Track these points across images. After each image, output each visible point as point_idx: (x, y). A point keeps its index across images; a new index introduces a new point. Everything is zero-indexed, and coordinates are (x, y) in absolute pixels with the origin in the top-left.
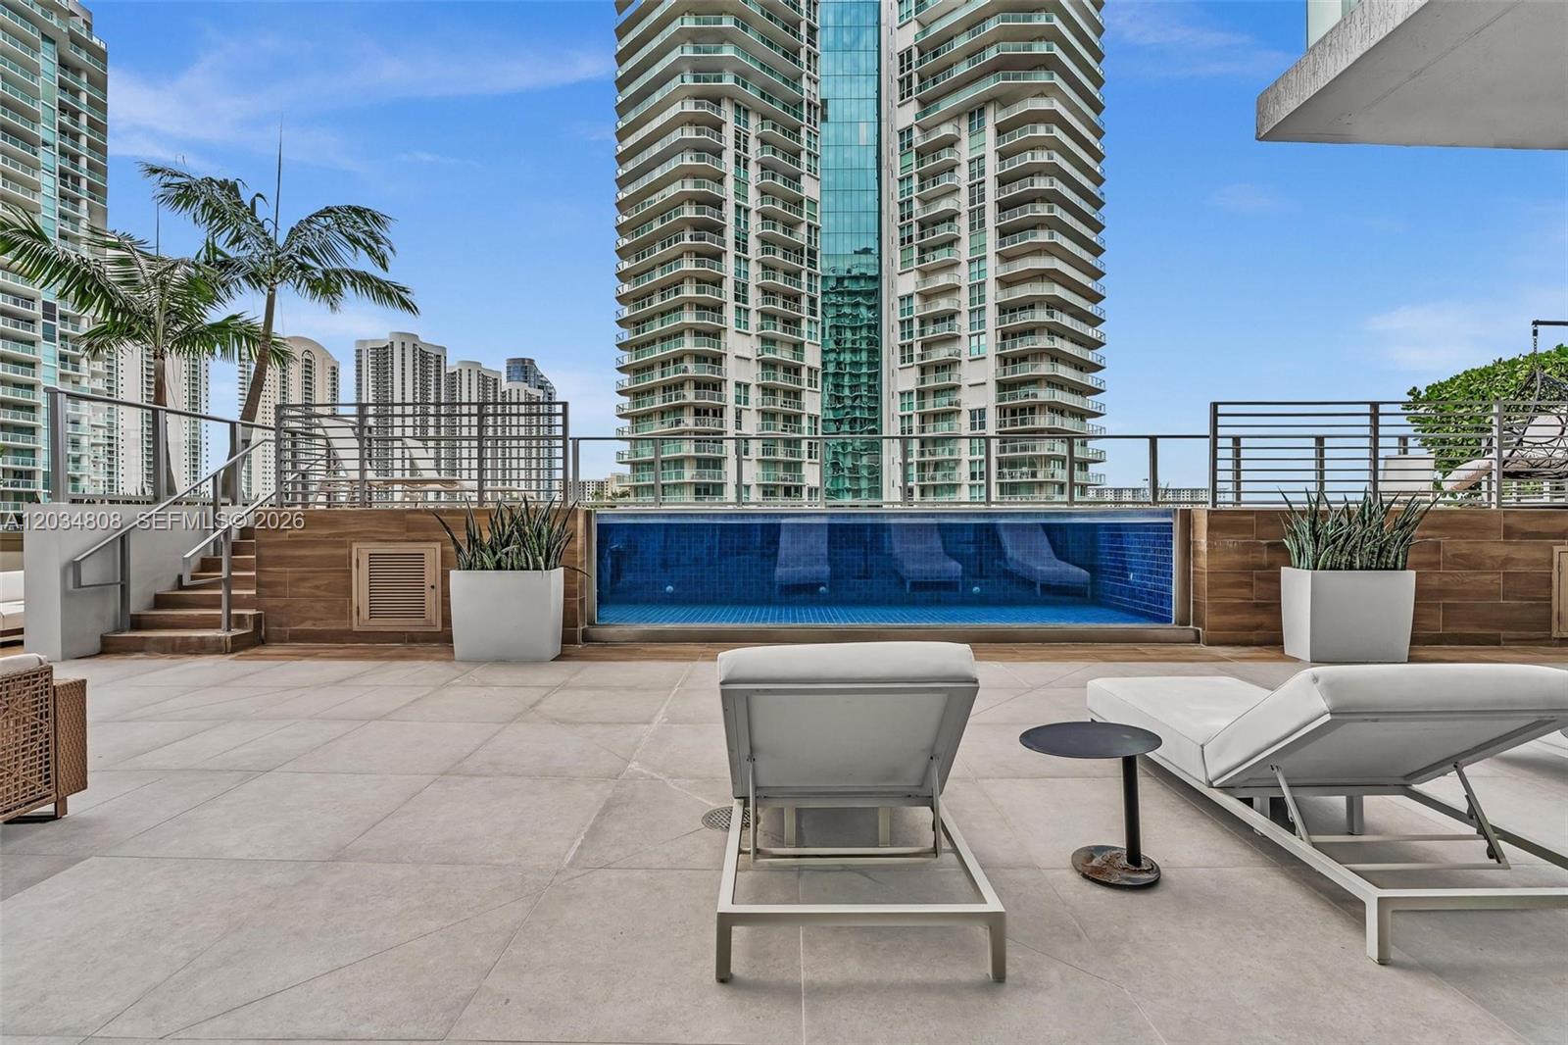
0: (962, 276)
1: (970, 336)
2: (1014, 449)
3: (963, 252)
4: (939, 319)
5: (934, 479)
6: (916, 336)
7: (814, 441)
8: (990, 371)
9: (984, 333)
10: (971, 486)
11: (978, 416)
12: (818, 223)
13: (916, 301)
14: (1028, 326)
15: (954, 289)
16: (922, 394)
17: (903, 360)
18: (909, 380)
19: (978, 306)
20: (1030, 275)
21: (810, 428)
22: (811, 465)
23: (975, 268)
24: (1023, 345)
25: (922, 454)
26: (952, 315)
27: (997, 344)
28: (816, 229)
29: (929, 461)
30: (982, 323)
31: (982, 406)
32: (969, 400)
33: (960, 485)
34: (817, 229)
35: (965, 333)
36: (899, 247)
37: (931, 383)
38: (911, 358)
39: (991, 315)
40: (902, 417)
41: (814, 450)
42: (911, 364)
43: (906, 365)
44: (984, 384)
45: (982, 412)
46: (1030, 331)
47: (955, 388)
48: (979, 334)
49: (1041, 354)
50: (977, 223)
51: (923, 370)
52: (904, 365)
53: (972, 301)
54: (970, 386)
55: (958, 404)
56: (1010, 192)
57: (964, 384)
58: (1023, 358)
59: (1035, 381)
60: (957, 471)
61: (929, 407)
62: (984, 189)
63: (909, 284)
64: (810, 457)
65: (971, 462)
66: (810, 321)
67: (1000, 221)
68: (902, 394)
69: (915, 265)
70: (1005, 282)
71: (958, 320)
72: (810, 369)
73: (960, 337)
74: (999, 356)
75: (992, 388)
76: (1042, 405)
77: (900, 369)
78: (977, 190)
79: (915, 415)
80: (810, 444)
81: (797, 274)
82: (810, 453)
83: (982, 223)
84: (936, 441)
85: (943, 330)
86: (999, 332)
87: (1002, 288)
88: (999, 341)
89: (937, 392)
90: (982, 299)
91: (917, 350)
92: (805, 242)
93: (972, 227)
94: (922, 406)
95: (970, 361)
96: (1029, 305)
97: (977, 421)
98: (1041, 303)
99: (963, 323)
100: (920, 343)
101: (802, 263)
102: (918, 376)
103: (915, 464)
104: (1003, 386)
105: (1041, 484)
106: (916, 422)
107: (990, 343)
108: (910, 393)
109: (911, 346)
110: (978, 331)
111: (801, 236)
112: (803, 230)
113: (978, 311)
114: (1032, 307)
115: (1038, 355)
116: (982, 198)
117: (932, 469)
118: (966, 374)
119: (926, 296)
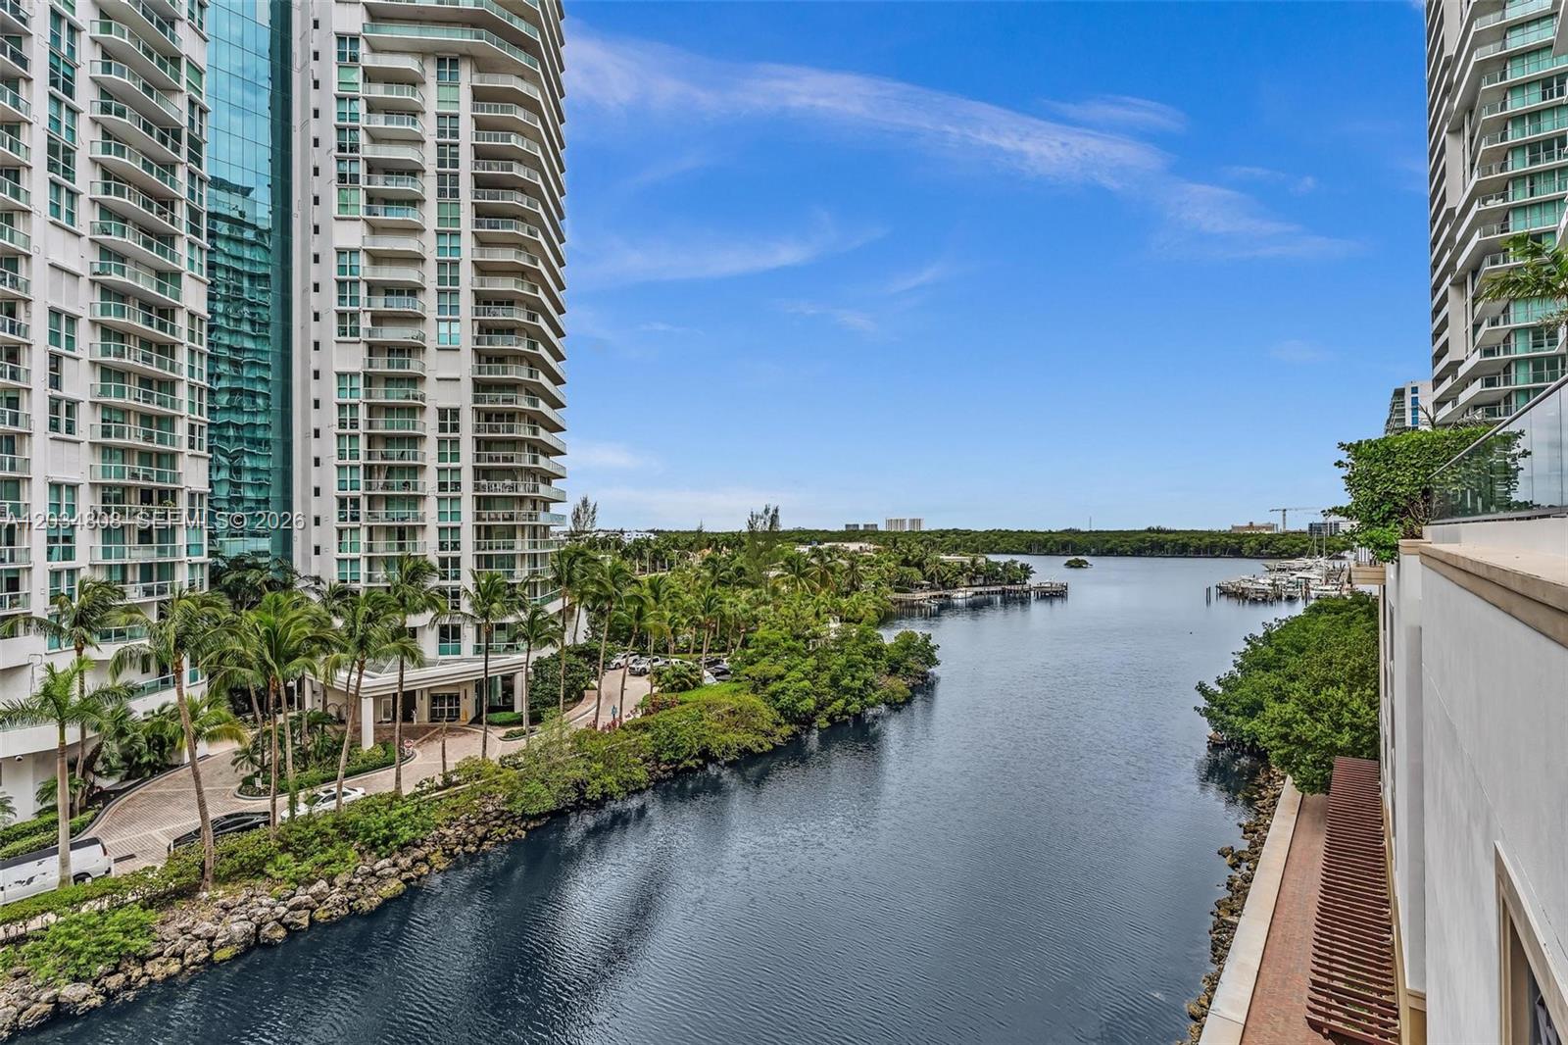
0: (427, 245)
1: (438, 320)
2: (490, 459)
3: (429, 216)
4: (391, 289)
5: (386, 486)
6: (363, 305)
7: (198, 424)
8: (464, 366)
9: (458, 321)
10: (440, 499)
11: (449, 418)
12: (204, 101)
13: (363, 260)
14: (509, 325)
15: (417, 259)
16: (369, 380)
17: (342, 332)
18: (354, 359)
19: (448, 287)
20: (508, 268)
21: (192, 404)
22: (195, 460)
23: (446, 242)
24: (500, 344)
25: (370, 456)
26: (414, 290)
27: (474, 337)
28: (201, 111)
29: (379, 466)
30: (455, 309)
31: (455, 404)
32: (435, 396)
33: (424, 497)
34: (203, 111)
35: (431, 314)
36: (335, 182)
37: (381, 366)
38: (355, 332)
39: (466, 302)
40: (341, 407)
41: (197, 437)
42: (356, 339)
43: (348, 338)
44: (458, 380)
45: (455, 413)
46: (510, 330)
47: (416, 380)
48: (451, 321)
49: (522, 357)
50: (448, 188)
51: (373, 349)
52: (342, 338)
53: (441, 280)
54: (438, 379)
55: (423, 399)
56: (489, 169)
57: (430, 376)
58: (501, 358)
59: (513, 386)
60: (420, 480)
61: (380, 398)
62: (457, 154)
63: (353, 235)
64: (192, 447)
65: (440, 470)
66: (191, 244)
67: (476, 198)
68: (341, 375)
69: (362, 213)
70: (482, 269)
71: (421, 297)
72: (192, 315)
73: (424, 319)
74: (476, 350)
75: (467, 387)
76: (522, 413)
77: (337, 342)
78: (447, 155)
79: (361, 406)
80: (192, 427)
81: (170, 167)
82: (191, 440)
83: (455, 193)
84: (388, 440)
85: (400, 305)
86: (476, 325)
87: (477, 275)
88: (476, 334)
89: (389, 380)
90: (455, 280)
91: (365, 322)
92: (185, 122)
93: (441, 193)
94: (369, 395)
95: (438, 349)
96: (508, 301)
97: (449, 422)
98: (521, 302)
99: (428, 303)
100: (368, 315)
101: (176, 150)
102: (366, 355)
103: (362, 468)
104: (480, 386)
105: (522, 499)
106: (362, 414)
107: (464, 332)
108: (353, 375)
109: (354, 316)
110: (448, 317)
111: (177, 109)
112: (181, 103)
113: (448, 293)
114: (511, 303)
115: (518, 357)
116: (455, 164)
117: (383, 475)
118: (432, 365)
119: (377, 258)
